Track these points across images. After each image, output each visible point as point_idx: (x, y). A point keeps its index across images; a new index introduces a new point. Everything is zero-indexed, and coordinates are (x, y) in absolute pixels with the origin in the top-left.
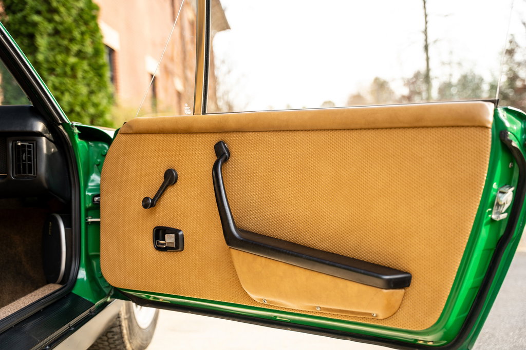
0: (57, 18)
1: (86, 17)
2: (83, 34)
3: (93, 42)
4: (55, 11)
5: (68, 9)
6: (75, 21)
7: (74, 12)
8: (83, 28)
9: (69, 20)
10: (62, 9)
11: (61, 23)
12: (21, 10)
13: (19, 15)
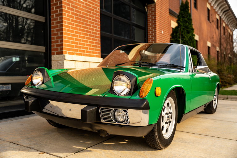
0: (184, 39)
1: (191, 38)
2: (190, 42)
3: (193, 44)
4: (184, 37)
5: (187, 37)
6: (189, 39)
7: (189, 37)
8: (191, 41)
9: (187, 39)
10: (186, 37)
11: (185, 40)
12: (176, 37)
13: (175, 39)
